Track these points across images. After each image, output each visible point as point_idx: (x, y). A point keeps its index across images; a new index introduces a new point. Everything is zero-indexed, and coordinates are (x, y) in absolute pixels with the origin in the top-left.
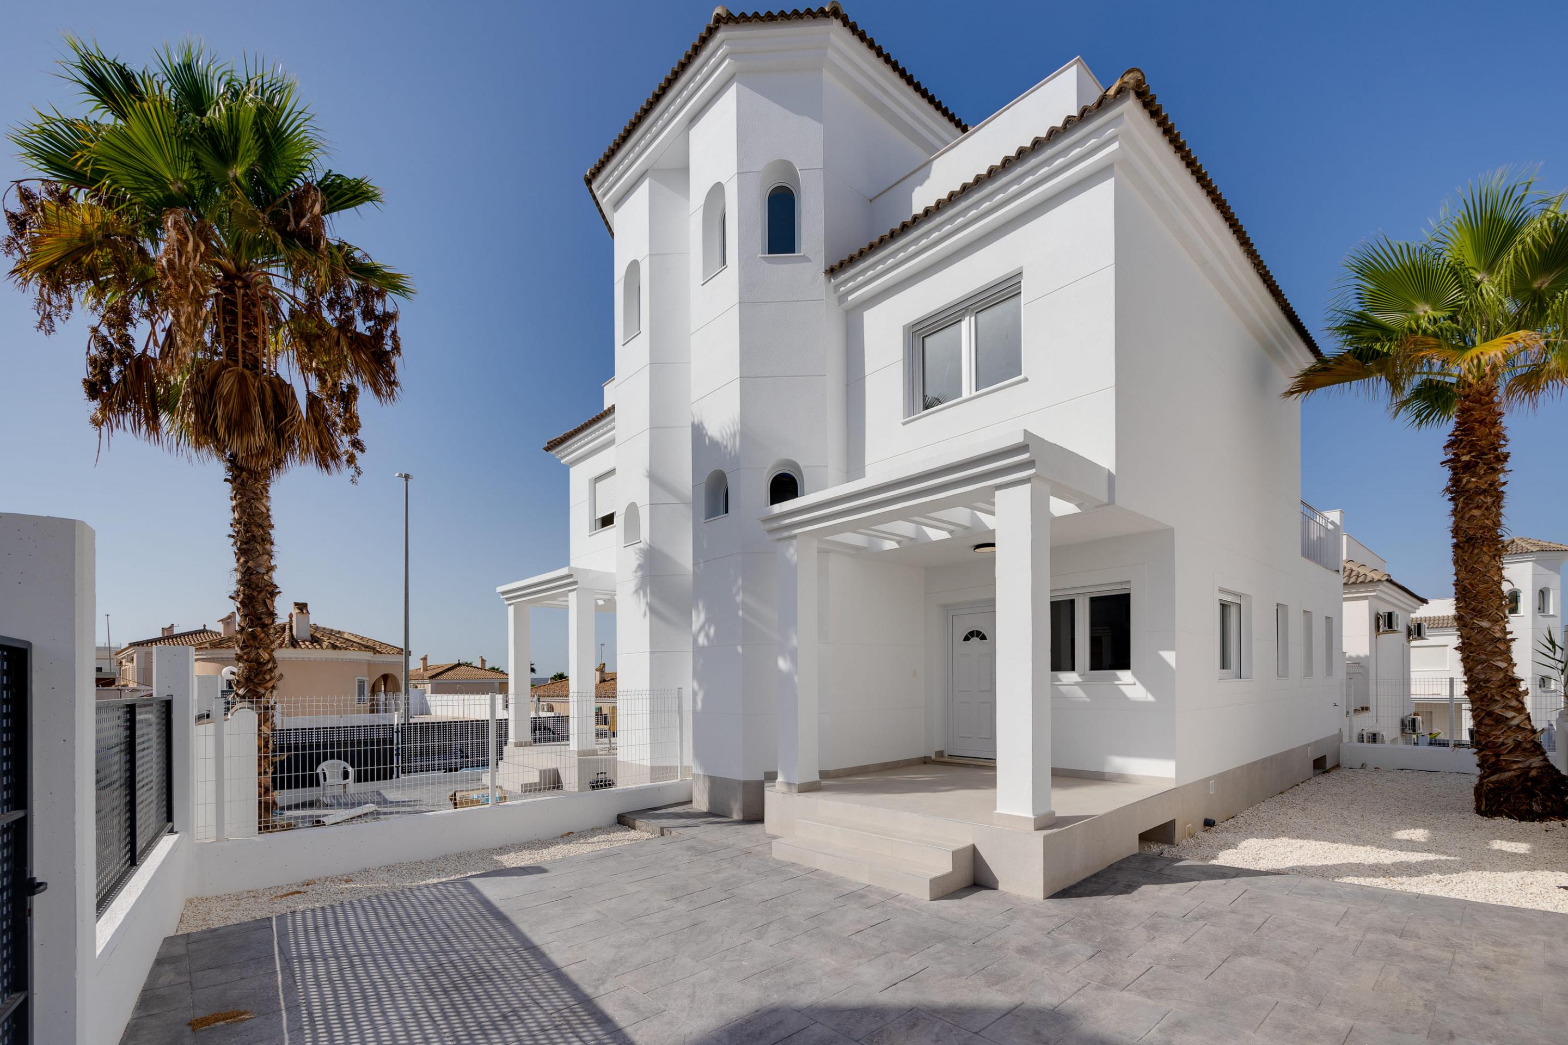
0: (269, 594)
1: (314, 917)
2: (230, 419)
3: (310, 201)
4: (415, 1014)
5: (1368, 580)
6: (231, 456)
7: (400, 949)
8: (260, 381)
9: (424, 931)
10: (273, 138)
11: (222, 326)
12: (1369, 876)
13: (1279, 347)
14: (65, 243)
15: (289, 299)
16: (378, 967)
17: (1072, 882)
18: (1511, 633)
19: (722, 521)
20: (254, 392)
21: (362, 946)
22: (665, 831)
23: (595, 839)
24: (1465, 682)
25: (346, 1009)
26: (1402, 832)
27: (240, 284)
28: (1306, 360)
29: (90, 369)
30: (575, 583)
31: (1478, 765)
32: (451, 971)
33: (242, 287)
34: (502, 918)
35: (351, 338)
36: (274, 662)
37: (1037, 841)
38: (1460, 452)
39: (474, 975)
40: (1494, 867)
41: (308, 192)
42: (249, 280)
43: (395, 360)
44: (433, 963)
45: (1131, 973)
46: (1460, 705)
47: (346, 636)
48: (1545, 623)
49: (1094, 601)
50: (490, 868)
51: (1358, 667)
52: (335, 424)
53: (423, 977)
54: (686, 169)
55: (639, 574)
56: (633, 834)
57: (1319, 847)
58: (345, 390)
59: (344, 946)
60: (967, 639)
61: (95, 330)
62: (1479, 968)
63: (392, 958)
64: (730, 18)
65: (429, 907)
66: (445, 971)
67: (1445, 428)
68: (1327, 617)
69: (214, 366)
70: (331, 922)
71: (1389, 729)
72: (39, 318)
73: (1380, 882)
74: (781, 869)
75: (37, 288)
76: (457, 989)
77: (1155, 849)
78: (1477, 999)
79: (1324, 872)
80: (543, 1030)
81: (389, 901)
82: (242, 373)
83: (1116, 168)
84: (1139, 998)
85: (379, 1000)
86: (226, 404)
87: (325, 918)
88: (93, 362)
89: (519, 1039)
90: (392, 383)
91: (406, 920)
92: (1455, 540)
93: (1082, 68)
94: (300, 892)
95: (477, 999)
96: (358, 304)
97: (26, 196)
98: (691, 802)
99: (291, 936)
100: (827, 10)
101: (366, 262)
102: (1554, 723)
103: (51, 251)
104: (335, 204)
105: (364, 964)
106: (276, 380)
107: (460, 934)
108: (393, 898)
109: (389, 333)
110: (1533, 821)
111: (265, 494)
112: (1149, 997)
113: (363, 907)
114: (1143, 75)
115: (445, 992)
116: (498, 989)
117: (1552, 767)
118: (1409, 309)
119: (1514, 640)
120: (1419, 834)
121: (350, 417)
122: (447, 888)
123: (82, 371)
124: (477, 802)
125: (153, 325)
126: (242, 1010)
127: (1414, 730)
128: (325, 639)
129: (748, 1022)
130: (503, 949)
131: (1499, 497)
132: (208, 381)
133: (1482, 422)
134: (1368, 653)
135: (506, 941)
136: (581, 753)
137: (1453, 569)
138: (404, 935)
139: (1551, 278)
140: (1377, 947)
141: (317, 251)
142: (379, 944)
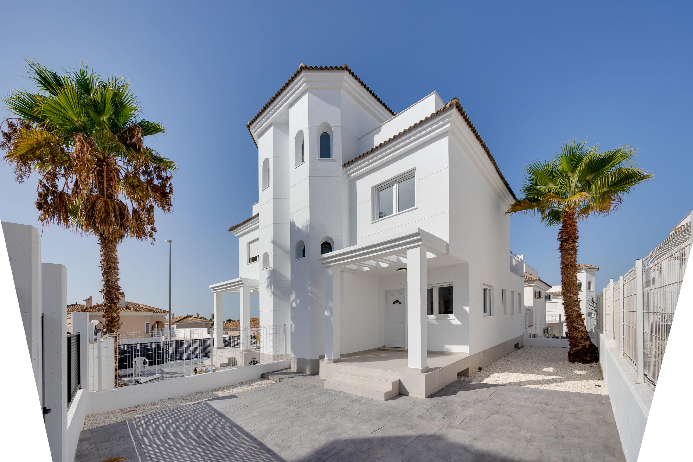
0: (117, 290)
1: (144, 419)
2: (101, 219)
3: (137, 132)
4: (193, 454)
5: (532, 280)
6: (100, 234)
7: (183, 430)
8: (114, 204)
9: (191, 422)
10: (119, 105)
11: (97, 181)
12: (535, 385)
13: (503, 197)
14: (29, 146)
15: (125, 170)
16: (175, 437)
17: (435, 392)
18: (580, 298)
19: (303, 259)
20: (111, 208)
21: (167, 429)
22: (281, 380)
23: (253, 384)
24: (565, 316)
25: (165, 454)
26: (545, 369)
27: (105, 164)
28: (512, 201)
29: (38, 197)
30: (243, 284)
31: (569, 345)
32: (205, 437)
33: (106, 165)
34: (223, 416)
35: (152, 187)
36: (119, 318)
37: (423, 377)
38: (563, 235)
39: (215, 438)
40: (575, 380)
41: (136, 128)
42: (108, 162)
43: (171, 196)
44: (197, 434)
45: (458, 422)
46: (562, 324)
47: (141, 306)
48: (591, 294)
49: (441, 289)
50: (213, 397)
51: (529, 310)
52: (144, 221)
53: (194, 440)
54: (288, 124)
55: (269, 280)
56: (268, 381)
57: (518, 375)
58: (149, 207)
59: (159, 430)
60: (394, 303)
61: (41, 181)
62: (571, 414)
63: (180, 433)
64: (306, 68)
65: (191, 413)
66: (203, 437)
67: (558, 227)
68: (519, 293)
69: (94, 198)
70: (152, 421)
71: (539, 333)
72: (17, 176)
73: (538, 387)
74: (328, 392)
75: (16, 164)
76: (209, 443)
77: (462, 378)
78: (571, 424)
79: (520, 384)
80: (246, 456)
81: (175, 412)
82: (106, 200)
83: (449, 132)
84: (461, 431)
85: (178, 449)
86: (99, 213)
87: (149, 419)
88: (40, 195)
89: (237, 460)
90: (169, 205)
91: (183, 419)
92: (561, 266)
93: (436, 94)
94: (134, 410)
95: (217, 446)
96: (155, 173)
97: (11, 125)
98: (290, 368)
99: (136, 427)
100: (343, 67)
101: (158, 156)
102: (593, 329)
103: (23, 149)
104: (146, 133)
105: (169, 436)
106: (120, 203)
107: (206, 423)
108: (176, 410)
109: (168, 185)
110: (587, 363)
111: (115, 249)
112: (464, 430)
113: (164, 414)
114: (458, 100)
115: (204, 444)
116: (225, 442)
117: (593, 345)
118: (546, 185)
119: (580, 301)
120: (551, 369)
121: (151, 218)
122: (197, 405)
123: (35, 198)
124: (205, 371)
125: (67, 179)
126: (120, 457)
127: (548, 333)
128: (132, 307)
129: (323, 448)
130: (225, 427)
131: (576, 251)
132: (92, 203)
133: (570, 225)
134: (532, 305)
135: (225, 424)
136: (245, 351)
137: (561, 276)
138: (183, 424)
139: (593, 176)
140: (538, 409)
141: (140, 152)
142: (174, 429)
